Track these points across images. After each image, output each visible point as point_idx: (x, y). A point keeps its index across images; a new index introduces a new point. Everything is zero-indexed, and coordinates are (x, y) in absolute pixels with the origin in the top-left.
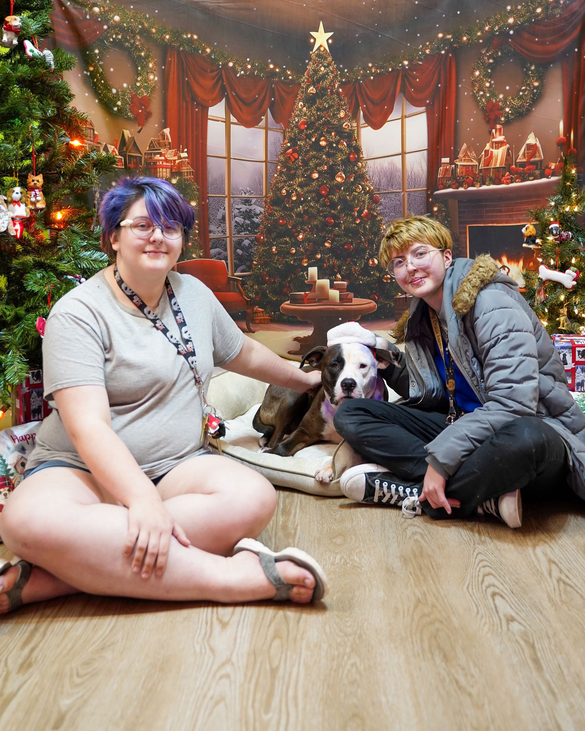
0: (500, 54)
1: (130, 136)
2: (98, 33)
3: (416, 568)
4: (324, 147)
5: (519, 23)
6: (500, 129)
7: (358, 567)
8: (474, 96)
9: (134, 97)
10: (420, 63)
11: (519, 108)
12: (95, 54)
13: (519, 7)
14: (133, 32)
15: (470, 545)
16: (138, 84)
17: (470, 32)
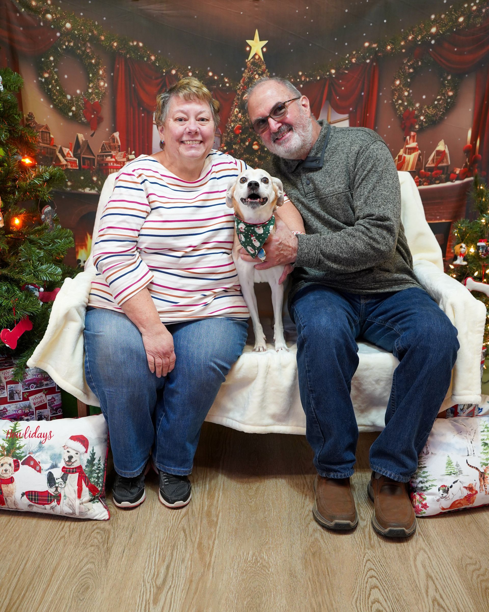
0: (420, 63)
1: (84, 140)
2: (52, 40)
3: (314, 572)
4: (257, 151)
5: (441, 32)
6: (414, 136)
7: (267, 567)
8: (393, 104)
9: (86, 103)
10: (346, 72)
11: (433, 116)
12: (50, 61)
13: (443, 16)
14: (83, 39)
15: (361, 548)
16: (90, 91)
17: (394, 42)
